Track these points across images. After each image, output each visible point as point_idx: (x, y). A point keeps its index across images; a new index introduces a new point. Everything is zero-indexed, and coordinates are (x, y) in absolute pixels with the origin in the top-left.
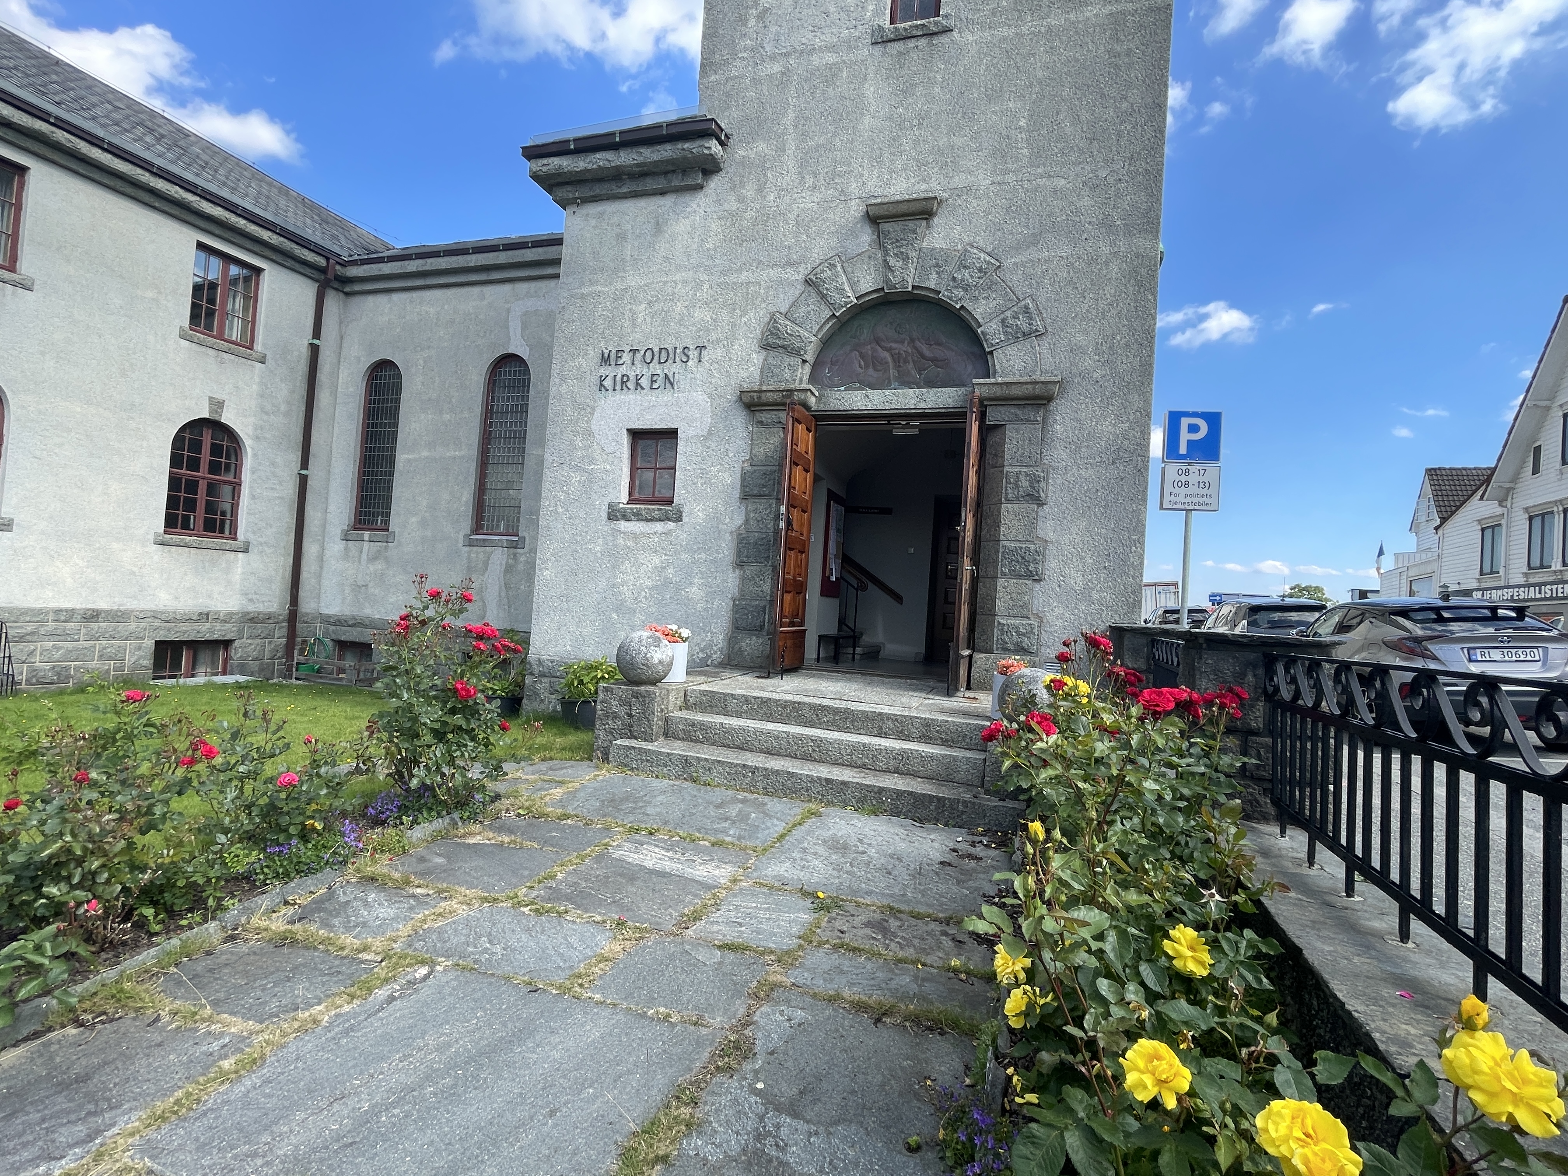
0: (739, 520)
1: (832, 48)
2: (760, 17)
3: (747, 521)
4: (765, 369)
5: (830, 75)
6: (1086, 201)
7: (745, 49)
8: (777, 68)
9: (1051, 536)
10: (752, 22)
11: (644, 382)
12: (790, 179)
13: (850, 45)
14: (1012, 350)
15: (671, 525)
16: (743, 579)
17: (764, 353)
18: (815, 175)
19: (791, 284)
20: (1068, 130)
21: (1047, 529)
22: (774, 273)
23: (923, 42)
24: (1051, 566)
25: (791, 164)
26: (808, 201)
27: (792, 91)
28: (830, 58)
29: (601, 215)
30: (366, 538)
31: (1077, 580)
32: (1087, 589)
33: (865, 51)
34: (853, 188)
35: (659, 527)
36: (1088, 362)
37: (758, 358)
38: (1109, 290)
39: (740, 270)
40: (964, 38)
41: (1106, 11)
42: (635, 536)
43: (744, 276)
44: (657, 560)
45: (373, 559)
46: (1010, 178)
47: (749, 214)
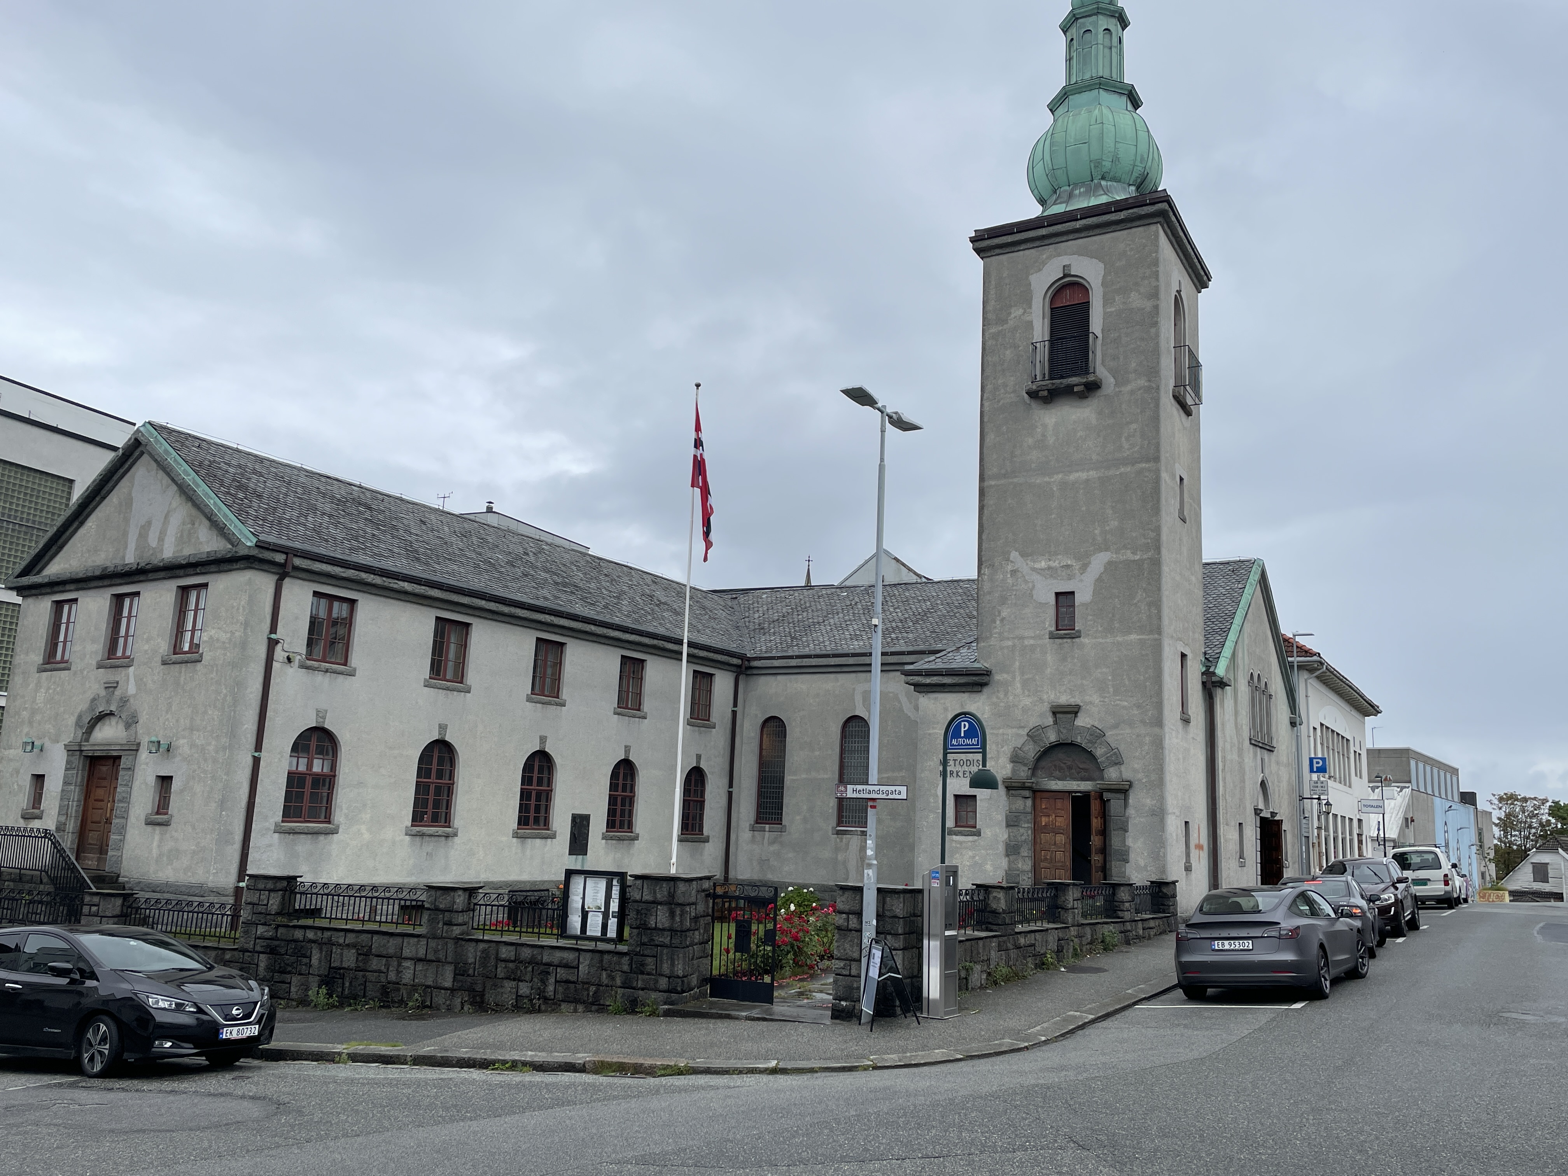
0: (1006, 836)
1: (1032, 638)
2: (1002, 620)
3: (1009, 836)
4: (1014, 771)
5: (1033, 648)
6: (1136, 712)
7: (996, 633)
8: (1010, 643)
9: (1131, 844)
10: (998, 622)
11: (961, 774)
12: (1019, 691)
13: (1040, 637)
14: (1111, 769)
15: (976, 838)
16: (1009, 861)
17: (1012, 764)
18: (1029, 691)
19: (1022, 735)
20: (1127, 683)
21: (1130, 842)
22: (1014, 730)
23: (1069, 640)
24: (1132, 856)
25: (1019, 685)
26: (1027, 701)
27: (1017, 653)
28: (1032, 642)
29: (936, 699)
30: (767, 829)
31: (1142, 863)
32: (1146, 866)
33: (1047, 641)
34: (1045, 697)
35: (970, 838)
36: (1140, 776)
37: (1009, 766)
38: (1146, 747)
39: (999, 728)
40: (1084, 640)
41: (1138, 637)
42: (961, 843)
43: (1001, 731)
44: (970, 853)
45: (772, 843)
46: (1107, 700)
47: (1002, 704)
